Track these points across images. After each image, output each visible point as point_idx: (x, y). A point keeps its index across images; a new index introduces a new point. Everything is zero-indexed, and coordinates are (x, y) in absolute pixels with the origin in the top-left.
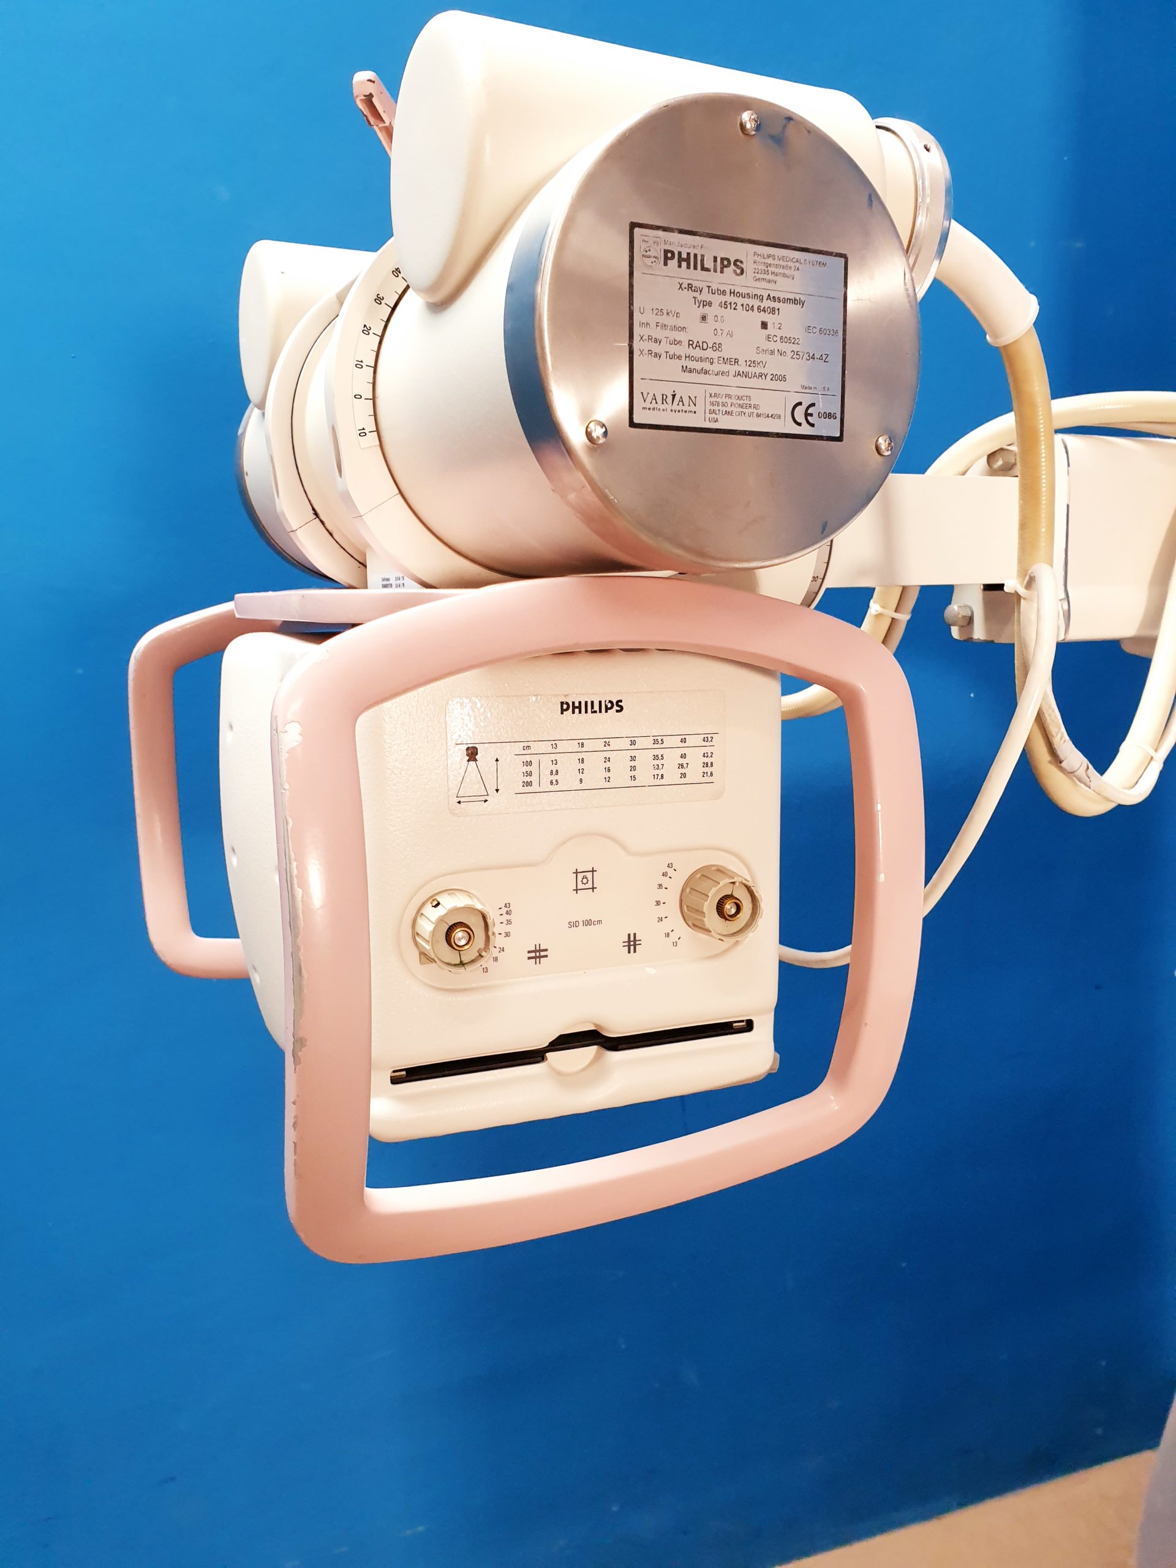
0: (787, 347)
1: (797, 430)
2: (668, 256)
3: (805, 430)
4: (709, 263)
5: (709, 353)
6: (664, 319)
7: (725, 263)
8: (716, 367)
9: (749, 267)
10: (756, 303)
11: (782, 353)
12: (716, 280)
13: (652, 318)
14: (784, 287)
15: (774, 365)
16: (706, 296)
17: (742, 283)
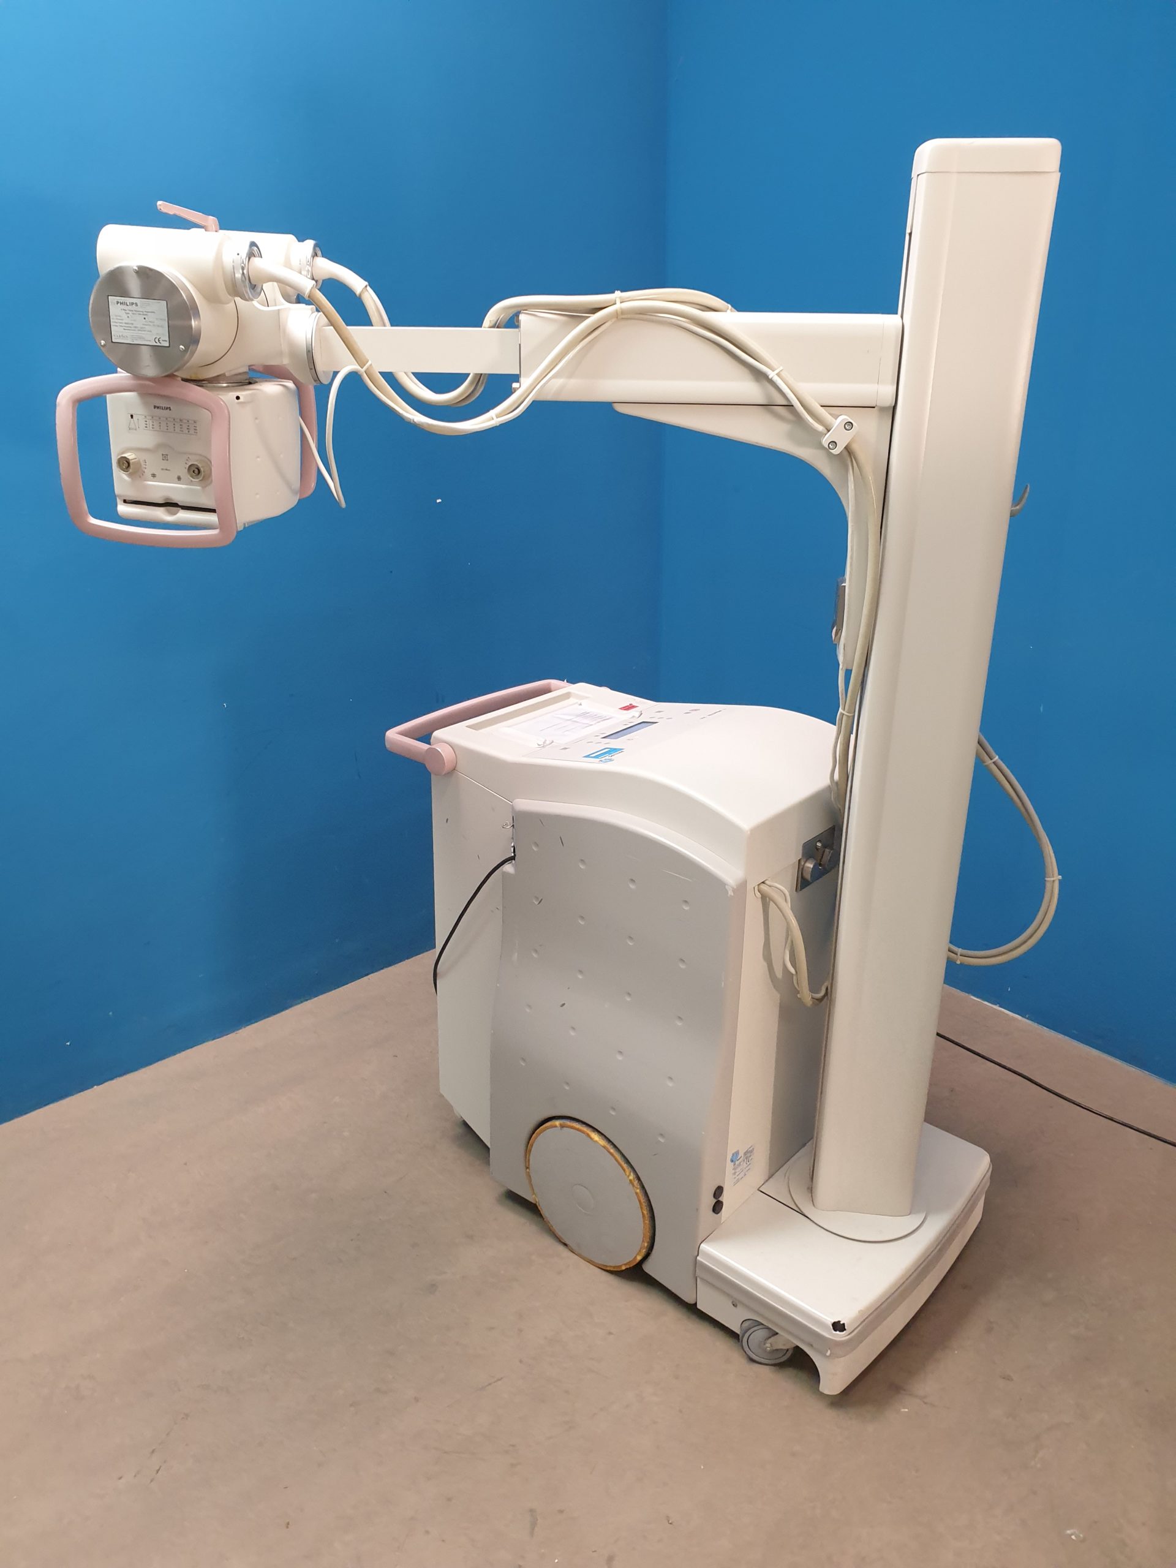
0: (151, 324)
1: (156, 344)
2: (118, 303)
3: (158, 344)
4: (128, 304)
5: (130, 325)
6: (118, 318)
7: (133, 304)
8: (133, 329)
9: (139, 304)
10: (141, 313)
11: (150, 325)
12: (130, 307)
13: (115, 317)
14: (149, 309)
15: (147, 328)
16: (128, 312)
17: (138, 308)
